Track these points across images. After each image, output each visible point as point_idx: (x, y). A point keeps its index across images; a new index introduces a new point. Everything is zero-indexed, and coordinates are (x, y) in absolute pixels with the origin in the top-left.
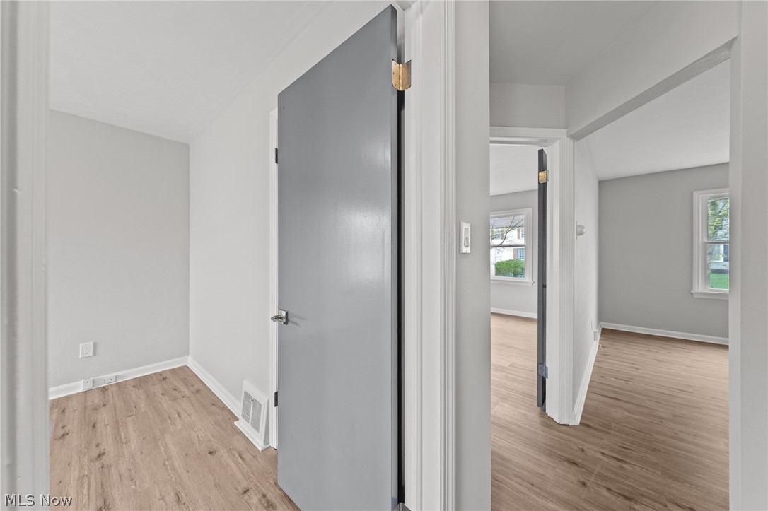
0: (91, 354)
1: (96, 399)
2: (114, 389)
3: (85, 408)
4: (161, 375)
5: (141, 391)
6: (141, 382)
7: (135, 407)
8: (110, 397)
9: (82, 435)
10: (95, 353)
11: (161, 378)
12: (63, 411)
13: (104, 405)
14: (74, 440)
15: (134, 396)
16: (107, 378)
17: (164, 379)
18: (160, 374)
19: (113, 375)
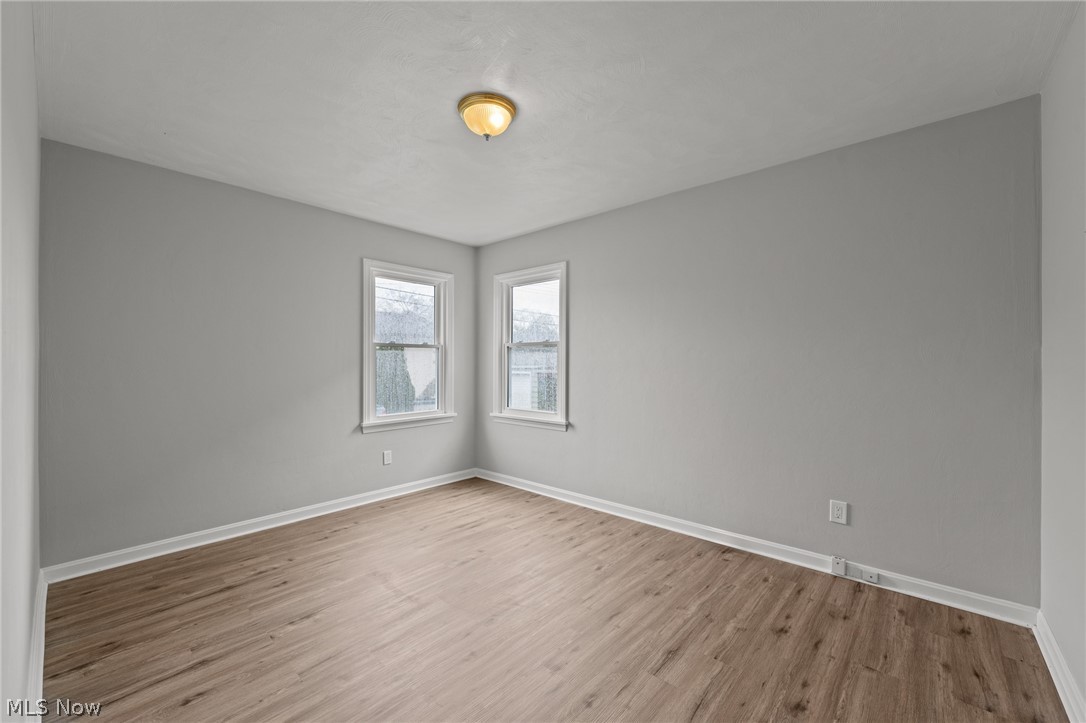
0: (843, 520)
1: (840, 598)
2: (872, 597)
3: (823, 604)
4: (960, 618)
5: (909, 630)
6: (919, 611)
7: (886, 657)
8: (859, 610)
9: (798, 649)
10: (849, 522)
11: (958, 625)
12: (799, 592)
13: (845, 618)
14: (788, 643)
15: (893, 633)
16: (867, 571)
17: (965, 632)
18: (961, 615)
19: (875, 571)
